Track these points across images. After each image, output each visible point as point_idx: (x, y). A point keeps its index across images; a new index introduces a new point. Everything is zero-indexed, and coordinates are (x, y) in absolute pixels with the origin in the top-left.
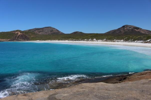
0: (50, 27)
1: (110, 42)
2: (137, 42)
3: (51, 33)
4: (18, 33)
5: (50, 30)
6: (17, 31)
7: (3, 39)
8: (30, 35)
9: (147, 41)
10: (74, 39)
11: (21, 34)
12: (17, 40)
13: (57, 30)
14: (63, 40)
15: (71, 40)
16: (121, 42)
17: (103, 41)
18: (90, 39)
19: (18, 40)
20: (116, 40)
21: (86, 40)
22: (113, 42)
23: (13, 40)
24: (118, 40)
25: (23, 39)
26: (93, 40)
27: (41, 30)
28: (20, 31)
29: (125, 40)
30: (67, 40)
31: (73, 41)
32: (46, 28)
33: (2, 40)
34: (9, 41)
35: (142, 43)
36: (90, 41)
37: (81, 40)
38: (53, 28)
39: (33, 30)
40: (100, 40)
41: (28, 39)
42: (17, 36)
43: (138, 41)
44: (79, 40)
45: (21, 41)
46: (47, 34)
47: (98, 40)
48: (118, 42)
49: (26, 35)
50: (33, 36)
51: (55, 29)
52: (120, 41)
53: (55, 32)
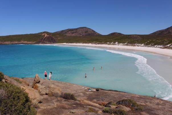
0: (85, 27)
1: (130, 46)
2: (156, 47)
3: (86, 34)
4: (45, 35)
5: (85, 30)
6: (44, 32)
7: (29, 41)
8: (57, 37)
9: (166, 46)
10: (97, 42)
11: (48, 36)
12: (42, 42)
13: (93, 31)
14: (87, 43)
15: (94, 44)
16: (142, 46)
17: (124, 45)
18: (112, 43)
19: (44, 43)
20: (137, 44)
21: (108, 43)
22: (133, 46)
23: (39, 43)
24: (139, 43)
25: (49, 42)
26: (115, 44)
27: (75, 31)
28: (47, 33)
29: (145, 44)
30: (91, 43)
31: (96, 44)
32: (81, 29)
33: (28, 43)
34: (35, 43)
35: (161, 48)
36: (112, 44)
37: (104, 43)
38: (88, 28)
39: (66, 31)
40: (122, 44)
41: (54, 42)
42: (43, 38)
43: (158, 46)
44: (102, 44)
45: (46, 43)
46: (81, 35)
47: (120, 43)
48: (138, 46)
49: (53, 37)
50: (60, 39)
51: (91, 30)
52: (140, 46)
53: (90, 33)
